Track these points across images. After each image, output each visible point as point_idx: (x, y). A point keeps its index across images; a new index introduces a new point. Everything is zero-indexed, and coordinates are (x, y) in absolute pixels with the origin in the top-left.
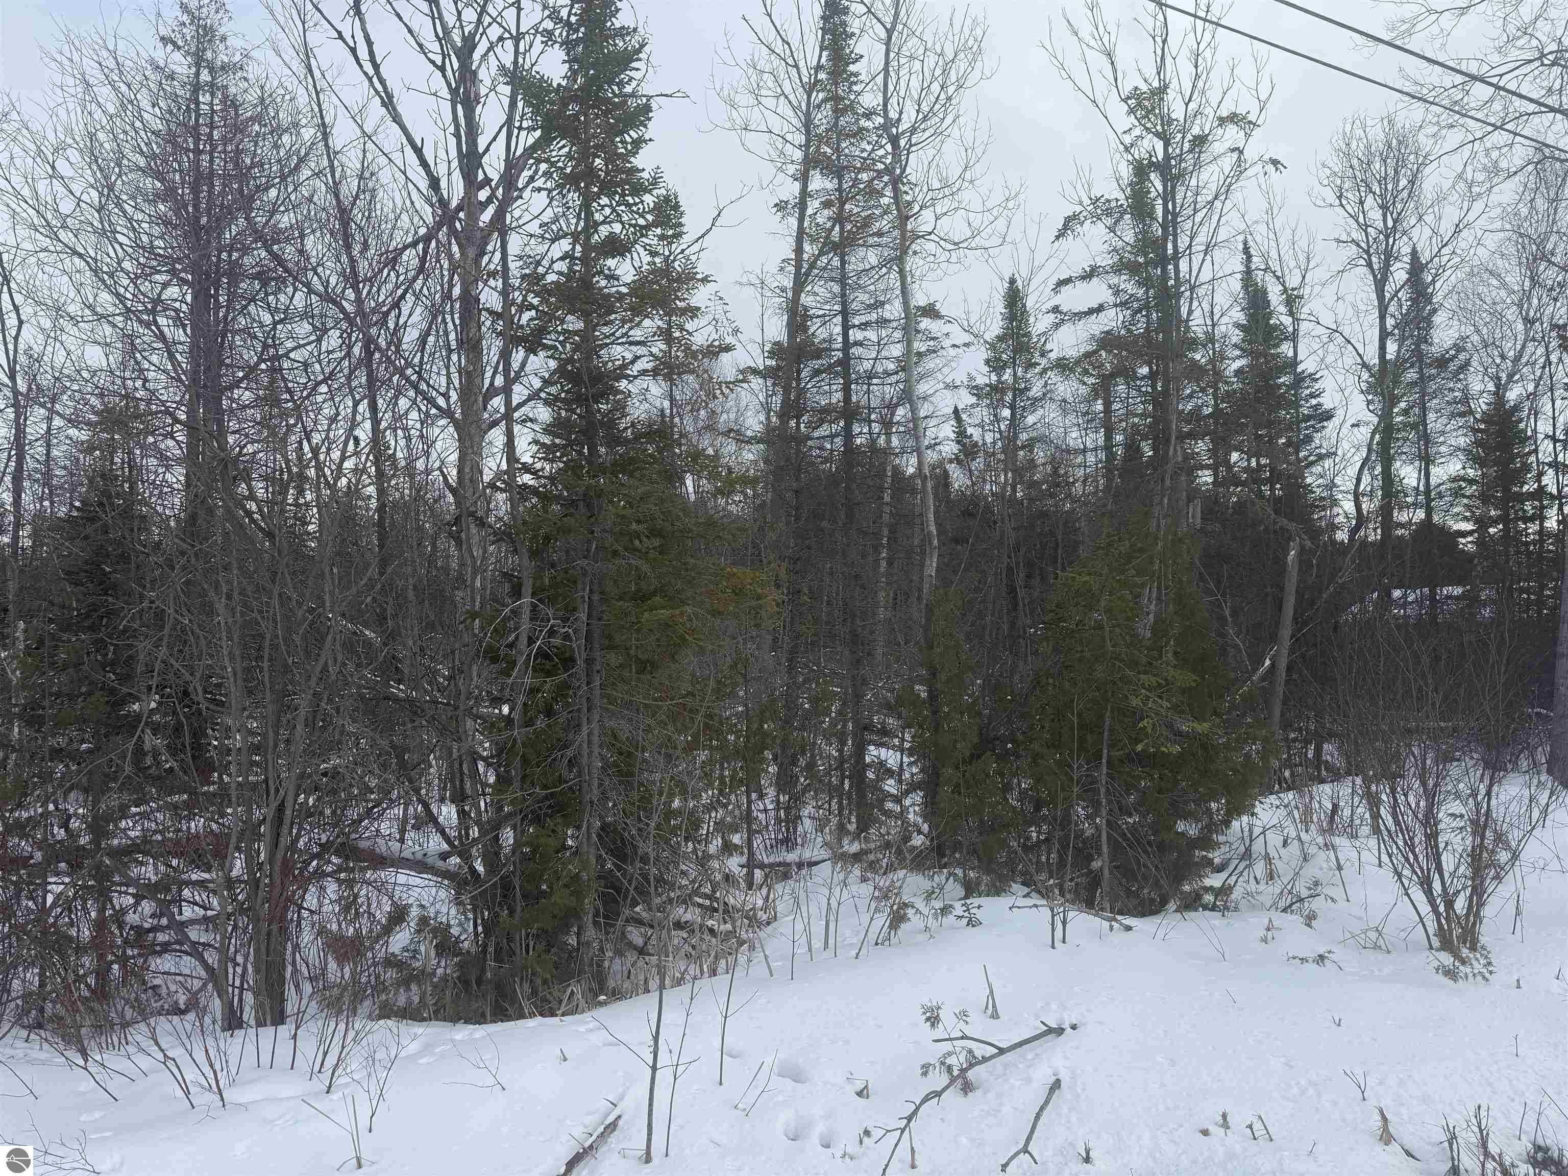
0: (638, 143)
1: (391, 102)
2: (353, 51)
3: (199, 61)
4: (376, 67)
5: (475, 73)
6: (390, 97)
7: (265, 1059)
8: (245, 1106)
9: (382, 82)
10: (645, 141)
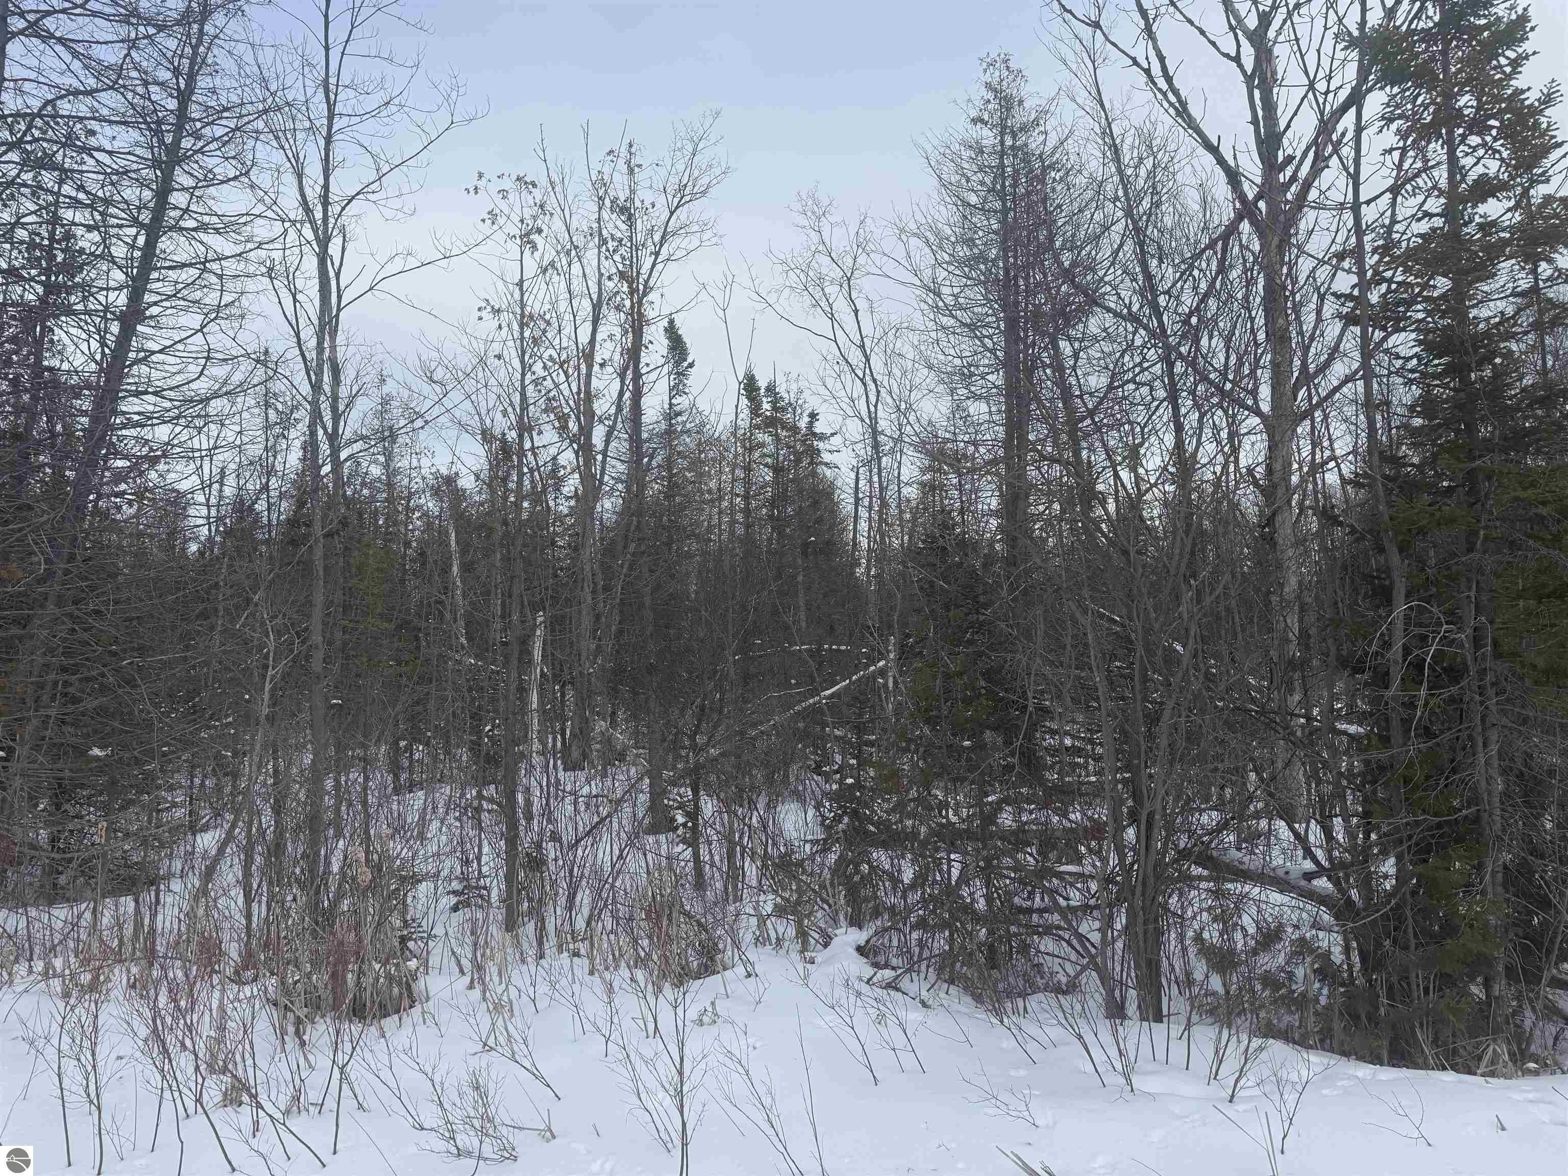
0: (1516, 64)
1: (1185, 109)
2: (1148, 72)
3: (1003, 129)
4: (1169, 79)
5: (1270, 51)
6: (1183, 104)
7: (1161, 1054)
8: (1153, 1096)
9: (1176, 93)
10: (1527, 58)
